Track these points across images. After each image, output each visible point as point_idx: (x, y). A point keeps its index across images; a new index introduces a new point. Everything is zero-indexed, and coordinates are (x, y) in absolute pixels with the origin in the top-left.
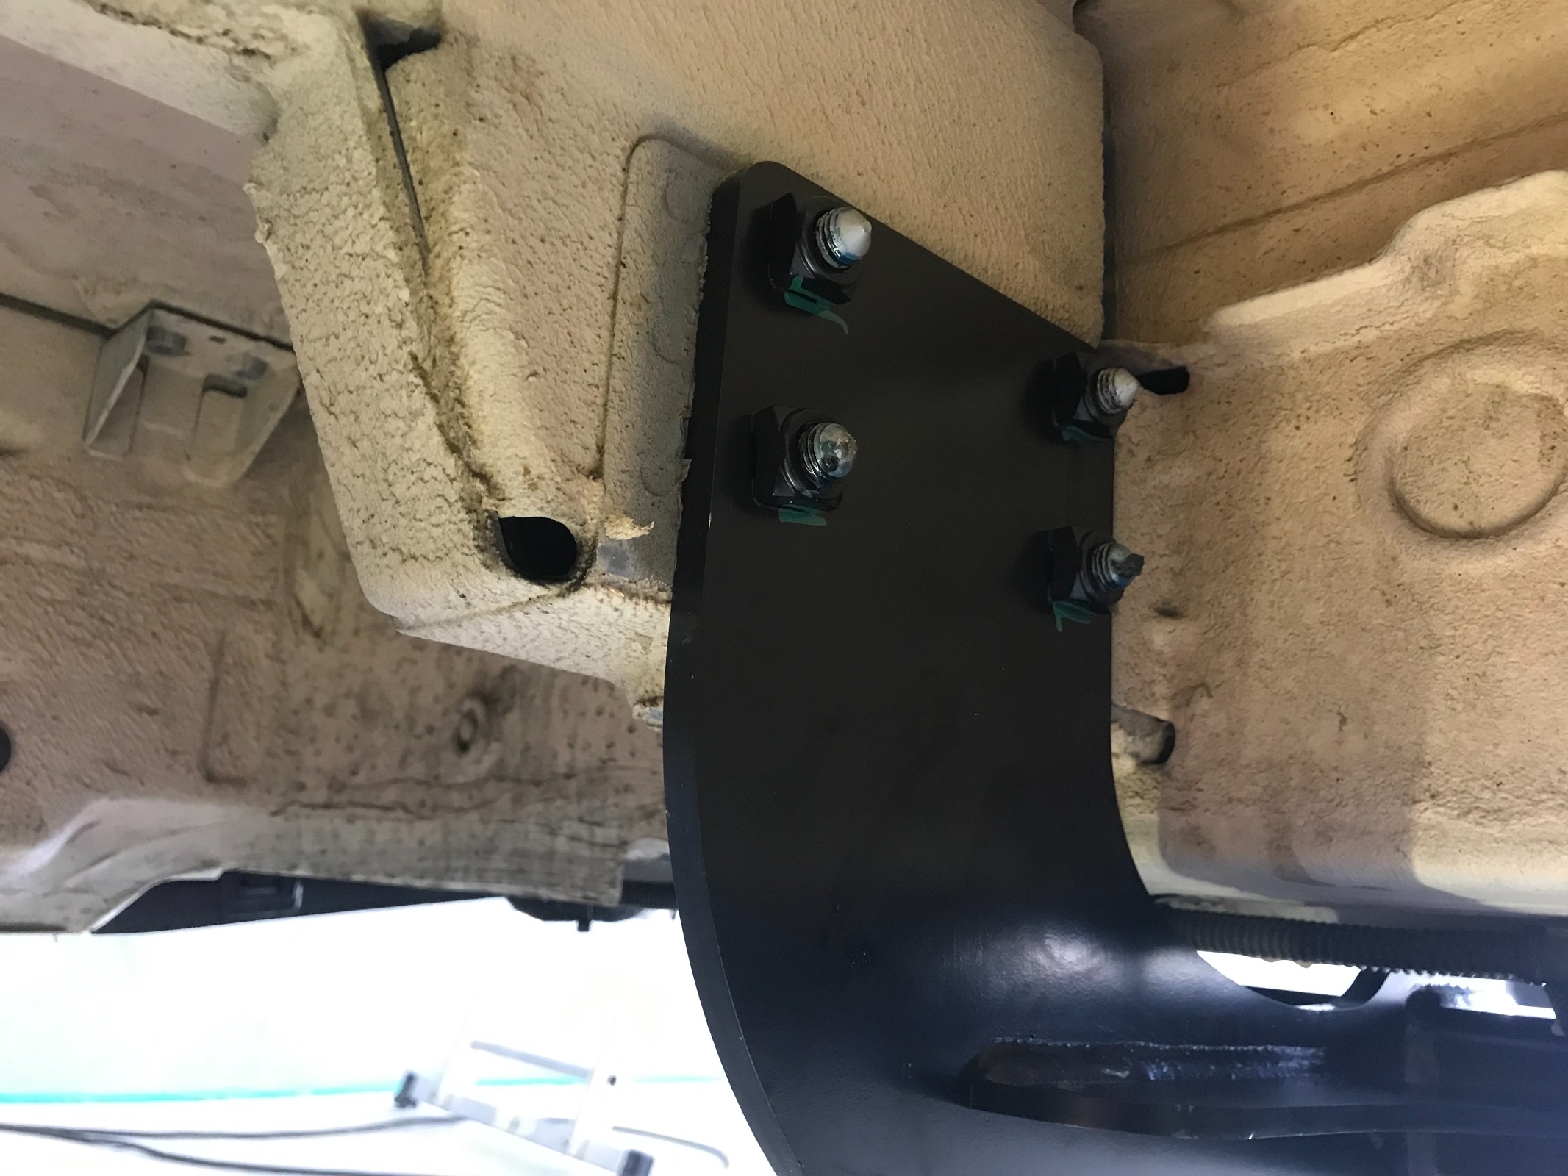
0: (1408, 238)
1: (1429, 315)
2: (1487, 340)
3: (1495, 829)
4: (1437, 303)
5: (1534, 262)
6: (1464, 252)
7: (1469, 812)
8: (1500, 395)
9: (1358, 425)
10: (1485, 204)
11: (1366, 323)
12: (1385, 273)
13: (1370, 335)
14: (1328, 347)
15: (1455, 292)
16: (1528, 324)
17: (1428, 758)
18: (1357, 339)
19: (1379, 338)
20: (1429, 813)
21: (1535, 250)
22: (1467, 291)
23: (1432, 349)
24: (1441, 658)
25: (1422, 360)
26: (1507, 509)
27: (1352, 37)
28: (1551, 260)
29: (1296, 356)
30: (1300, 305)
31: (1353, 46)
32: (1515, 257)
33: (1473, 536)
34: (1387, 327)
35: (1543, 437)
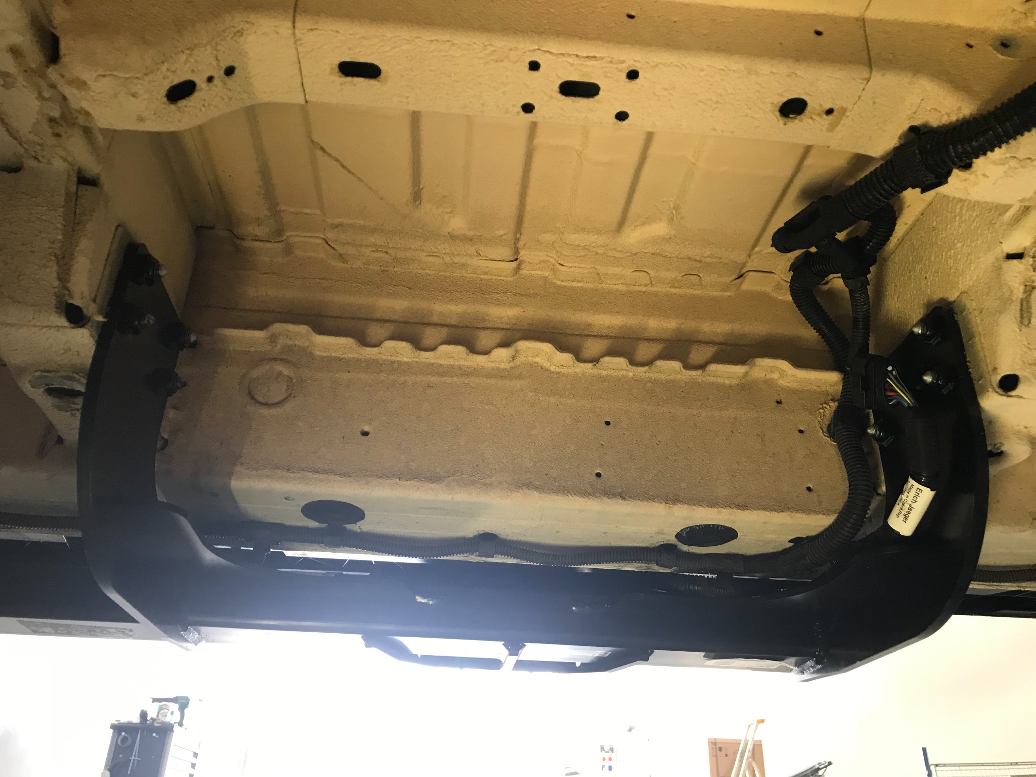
0: (271, 328)
1: (269, 349)
2: (281, 360)
3: (254, 473)
4: (271, 347)
5: (295, 345)
6: (281, 337)
7: (249, 468)
8: (280, 373)
9: (244, 371)
10: (291, 327)
11: (253, 345)
12: (263, 334)
13: (252, 349)
14: (241, 349)
15: (276, 346)
16: (290, 359)
17: (242, 455)
18: (249, 349)
19: (254, 351)
20: (239, 468)
21: (297, 342)
22: (279, 347)
23: (267, 358)
24: (251, 432)
25: (264, 360)
26: (277, 400)
27: (266, 274)
28: (299, 346)
29: (231, 348)
30: (240, 335)
31: (266, 276)
32: (292, 343)
33: (266, 404)
34: (257, 349)
35: (287, 386)
